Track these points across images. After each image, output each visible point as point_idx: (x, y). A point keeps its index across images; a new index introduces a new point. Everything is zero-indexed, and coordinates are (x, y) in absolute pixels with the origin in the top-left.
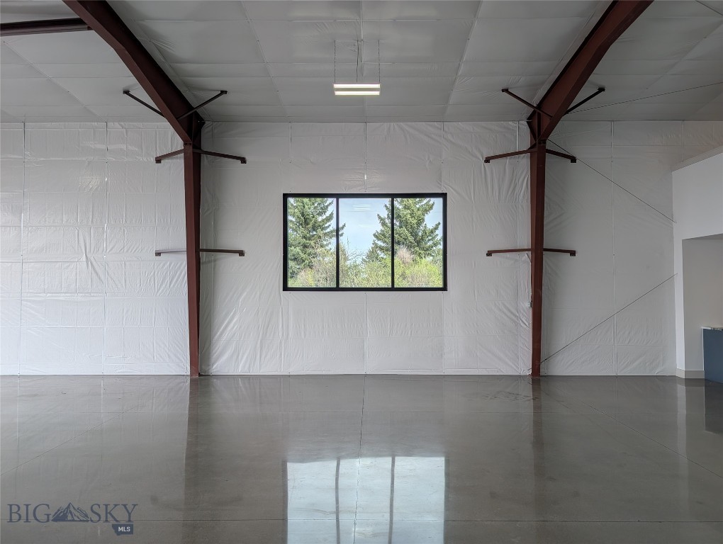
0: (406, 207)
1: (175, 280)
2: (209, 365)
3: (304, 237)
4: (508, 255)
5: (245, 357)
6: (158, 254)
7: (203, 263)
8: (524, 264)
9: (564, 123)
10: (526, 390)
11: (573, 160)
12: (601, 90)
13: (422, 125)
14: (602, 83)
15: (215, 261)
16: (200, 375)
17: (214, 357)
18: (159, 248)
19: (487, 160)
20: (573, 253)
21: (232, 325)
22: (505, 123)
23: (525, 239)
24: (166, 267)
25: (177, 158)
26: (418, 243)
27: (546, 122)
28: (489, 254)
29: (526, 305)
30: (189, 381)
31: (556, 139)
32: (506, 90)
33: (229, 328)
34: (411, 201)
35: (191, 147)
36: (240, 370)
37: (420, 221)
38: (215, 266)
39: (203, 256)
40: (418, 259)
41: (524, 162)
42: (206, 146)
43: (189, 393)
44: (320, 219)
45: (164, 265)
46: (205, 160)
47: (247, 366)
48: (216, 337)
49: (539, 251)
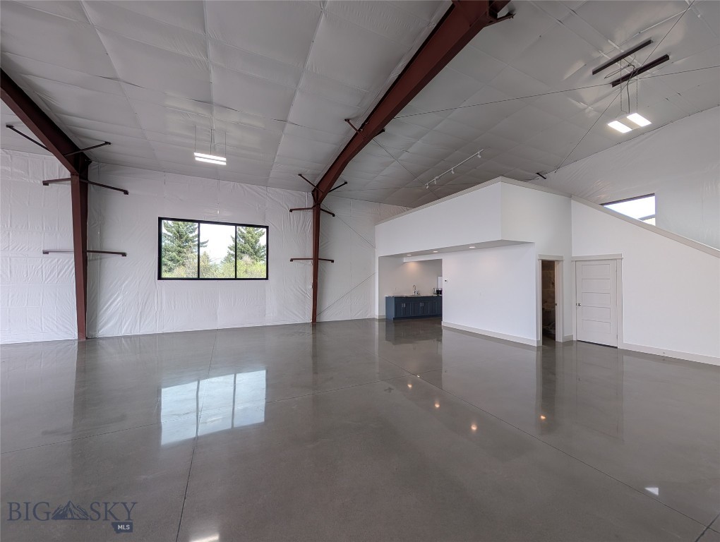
0: (249, 232)
1: (62, 273)
2: (95, 331)
3: (179, 246)
4: (301, 261)
5: (127, 324)
6: (46, 253)
7: (90, 260)
8: (309, 266)
9: (329, 197)
10: (309, 330)
11: (334, 215)
12: (346, 183)
13: (255, 187)
14: (347, 180)
15: (101, 259)
16: (87, 338)
17: (100, 325)
18: (46, 249)
19: (291, 211)
20: (333, 261)
21: (115, 303)
22: (300, 192)
23: (310, 254)
24: (54, 262)
25: (65, 184)
26: (255, 253)
27: (321, 195)
28: (292, 260)
29: (310, 287)
30: (76, 344)
31: (325, 204)
32: (300, 175)
33: (114, 305)
34: (251, 229)
35: (78, 178)
36: (123, 332)
37: (257, 241)
38: (101, 263)
39: (90, 256)
40: (256, 262)
41: (310, 214)
42: (91, 177)
43: (76, 352)
44: (191, 235)
45: (52, 261)
46: (91, 188)
47: (129, 329)
48: (102, 311)
49: (317, 260)
